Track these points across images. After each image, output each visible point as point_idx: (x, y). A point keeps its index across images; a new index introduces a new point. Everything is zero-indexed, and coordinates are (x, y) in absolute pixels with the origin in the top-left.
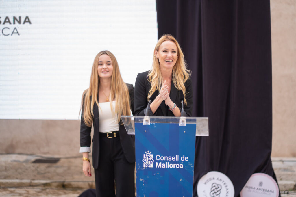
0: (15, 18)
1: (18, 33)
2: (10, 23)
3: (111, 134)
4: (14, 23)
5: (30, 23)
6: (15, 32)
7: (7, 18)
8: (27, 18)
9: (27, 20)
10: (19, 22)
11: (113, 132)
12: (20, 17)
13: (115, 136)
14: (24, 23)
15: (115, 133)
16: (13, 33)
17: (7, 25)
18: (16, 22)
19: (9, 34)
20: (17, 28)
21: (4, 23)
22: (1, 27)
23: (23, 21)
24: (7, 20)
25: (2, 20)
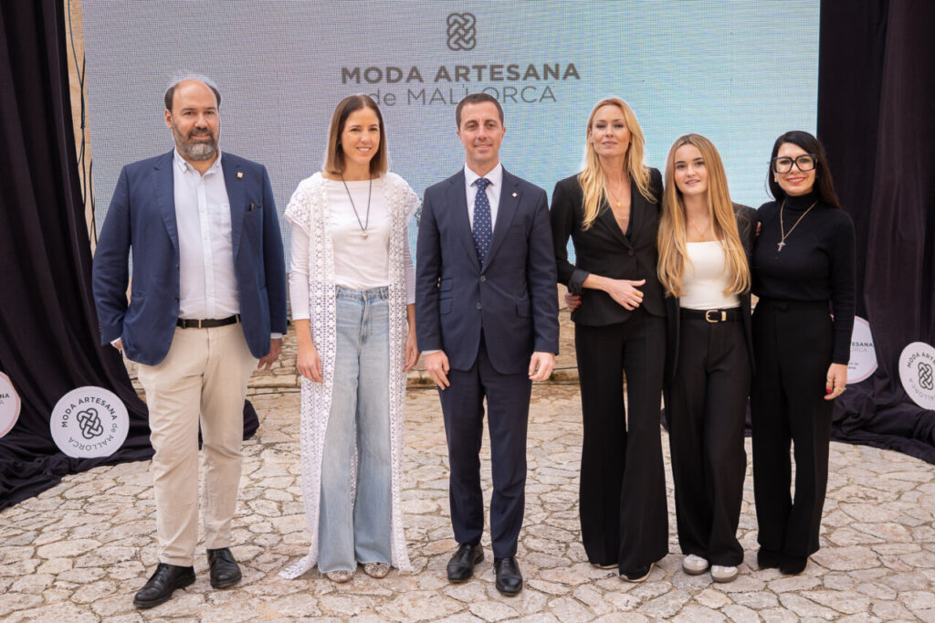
0: (547, 68)
1: (552, 97)
2: (538, 78)
3: (716, 315)
4: (546, 78)
5: (578, 77)
6: (548, 95)
7: (531, 67)
8: (571, 66)
9: (572, 71)
10: (556, 76)
11: (720, 310)
12: (557, 66)
13: (724, 318)
14: (565, 78)
15: (724, 314)
16: (543, 97)
17: (532, 81)
18: (550, 75)
19: (535, 100)
20: (551, 86)
21: (525, 79)
22: (519, 85)
23: (562, 73)
24: (531, 71)
25: (522, 71)
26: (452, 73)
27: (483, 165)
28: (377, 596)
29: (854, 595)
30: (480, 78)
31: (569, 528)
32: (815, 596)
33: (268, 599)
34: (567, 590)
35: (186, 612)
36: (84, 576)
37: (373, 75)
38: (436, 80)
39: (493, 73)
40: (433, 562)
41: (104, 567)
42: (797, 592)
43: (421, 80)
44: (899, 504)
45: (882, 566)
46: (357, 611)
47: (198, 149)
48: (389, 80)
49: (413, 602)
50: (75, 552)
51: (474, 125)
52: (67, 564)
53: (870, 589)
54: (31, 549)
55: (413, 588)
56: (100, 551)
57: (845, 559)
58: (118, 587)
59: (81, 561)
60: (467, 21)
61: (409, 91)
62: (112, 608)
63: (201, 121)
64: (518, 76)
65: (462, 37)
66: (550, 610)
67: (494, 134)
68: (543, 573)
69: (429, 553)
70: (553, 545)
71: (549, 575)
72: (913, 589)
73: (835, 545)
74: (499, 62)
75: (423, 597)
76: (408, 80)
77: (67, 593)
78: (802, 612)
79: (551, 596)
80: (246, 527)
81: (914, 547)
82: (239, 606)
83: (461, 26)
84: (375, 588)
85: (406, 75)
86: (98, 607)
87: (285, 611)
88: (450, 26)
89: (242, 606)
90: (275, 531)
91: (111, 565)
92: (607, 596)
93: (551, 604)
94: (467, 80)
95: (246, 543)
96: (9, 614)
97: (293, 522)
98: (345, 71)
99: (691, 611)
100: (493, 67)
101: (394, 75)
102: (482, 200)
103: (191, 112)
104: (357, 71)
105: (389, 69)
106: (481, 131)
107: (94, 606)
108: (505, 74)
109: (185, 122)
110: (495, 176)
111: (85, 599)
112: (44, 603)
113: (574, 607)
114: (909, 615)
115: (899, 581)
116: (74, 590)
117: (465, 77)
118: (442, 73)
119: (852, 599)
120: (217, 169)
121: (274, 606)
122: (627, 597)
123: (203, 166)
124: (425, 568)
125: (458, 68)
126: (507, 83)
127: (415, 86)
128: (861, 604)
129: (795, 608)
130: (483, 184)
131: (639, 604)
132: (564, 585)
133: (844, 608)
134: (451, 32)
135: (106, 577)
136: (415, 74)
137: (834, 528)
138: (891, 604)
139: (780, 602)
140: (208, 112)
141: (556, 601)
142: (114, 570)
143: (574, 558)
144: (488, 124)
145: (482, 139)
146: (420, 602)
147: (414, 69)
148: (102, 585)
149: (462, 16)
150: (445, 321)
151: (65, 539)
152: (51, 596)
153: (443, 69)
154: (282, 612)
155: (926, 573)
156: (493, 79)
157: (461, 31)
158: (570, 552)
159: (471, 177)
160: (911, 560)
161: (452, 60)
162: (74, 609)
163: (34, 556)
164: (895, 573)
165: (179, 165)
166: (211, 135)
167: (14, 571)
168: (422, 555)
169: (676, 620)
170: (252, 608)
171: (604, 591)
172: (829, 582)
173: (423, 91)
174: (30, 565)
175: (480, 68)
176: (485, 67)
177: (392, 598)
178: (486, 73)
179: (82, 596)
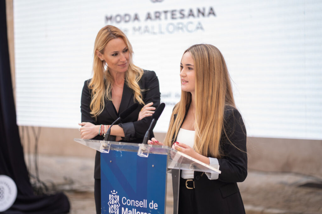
0: (199, 11)
2: (194, 17)
4: (198, 16)
5: (215, 15)
6: (199, 27)
7: (191, 11)
8: (211, 9)
9: (212, 12)
10: (203, 14)
12: (204, 9)
14: (208, 16)
16: (197, 28)
17: (191, 19)
18: (200, 15)
19: (193, 30)
21: (188, 17)
22: (185, 21)
23: (207, 13)
24: (191, 13)
25: (186, 13)
26: (153, 16)
30: (166, 18)
37: (118, 19)
38: (146, 21)
39: (173, 15)
43: (139, 21)
48: (125, 21)
64: (184, 16)
74: (175, 8)
76: (133, 21)
85: (132, 18)
98: (106, 17)
100: (172, 11)
101: (127, 18)
104: (111, 16)
105: (125, 15)
108: (179, 15)
118: (149, 16)
125: (156, 13)
126: (179, 21)
127: (136, 24)
147: (136, 15)
153: (149, 13)
156: (173, 18)
175: (166, 12)
176: (168, 11)
178: (169, 15)
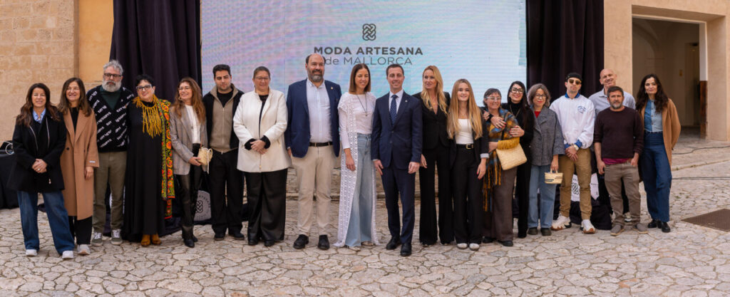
0: (408, 49)
2: (404, 54)
4: (407, 54)
5: (422, 54)
6: (409, 61)
7: (401, 49)
8: (419, 49)
9: (419, 51)
10: (412, 53)
12: (412, 49)
14: (416, 54)
15: (473, 146)
16: (406, 62)
17: (401, 55)
18: (409, 53)
20: (410, 58)
21: (398, 54)
22: (395, 56)
23: (415, 52)
24: (401, 51)
25: (397, 50)
26: (364, 51)
27: (396, 90)
28: (328, 288)
29: (546, 278)
30: (377, 53)
31: (419, 260)
32: (529, 281)
33: (279, 286)
34: (418, 286)
35: (241, 289)
36: (194, 269)
37: (329, 51)
38: (357, 53)
39: (383, 51)
40: (354, 274)
41: (203, 267)
42: (522, 280)
43: (350, 53)
44: (565, 241)
45: (558, 266)
46: (319, 294)
47: (316, 77)
48: (336, 53)
49: (346, 291)
50: (190, 259)
51: (393, 75)
52: (187, 263)
53: (553, 276)
54: (170, 255)
55: (346, 285)
56: (201, 259)
57: (542, 265)
58: (210, 275)
59: (192, 263)
60: (372, 28)
61: (345, 59)
62: (208, 284)
63: (318, 67)
64: (395, 53)
65: (369, 35)
66: (410, 294)
67: (400, 79)
68: (407, 279)
69: (352, 271)
70: (412, 267)
71: (410, 279)
72: (571, 274)
73: (538, 260)
74: (386, 46)
75: (350, 289)
76: (344, 53)
77: (187, 276)
78: (524, 287)
79: (411, 289)
80: (266, 256)
81: (571, 257)
82: (265, 288)
83: (369, 30)
84: (327, 285)
85: (343, 51)
86: (201, 282)
87: (288, 292)
88: (364, 30)
89: (267, 289)
90: (280, 258)
91: (206, 266)
92: (437, 288)
93: (411, 292)
94: (371, 54)
95: (267, 262)
96: (163, 280)
97: (288, 255)
98: (316, 49)
99: (475, 291)
100: (383, 48)
101: (338, 51)
102: (394, 103)
103: (315, 64)
104: (321, 49)
105: (336, 48)
106: (396, 78)
107: (200, 282)
108: (389, 52)
109: (312, 67)
110: (400, 94)
111: (195, 278)
112: (178, 277)
113: (421, 293)
114: (569, 284)
115: (565, 271)
116: (191, 274)
117: (370, 52)
118: (360, 51)
119: (546, 280)
120: (323, 86)
121: (282, 290)
122: (446, 287)
123: (318, 84)
124: (350, 277)
125: (367, 48)
127: (348, 56)
128: (549, 282)
129: (521, 286)
130: (395, 97)
131: (452, 290)
132: (417, 284)
133: (542, 284)
134: (365, 32)
135: (205, 270)
136: (348, 51)
137: (538, 253)
138: (561, 281)
139: (515, 285)
140: (321, 64)
141: (413, 290)
142: (208, 268)
143: (421, 273)
144: (398, 75)
145: (396, 81)
146: (349, 291)
147: (347, 48)
148: (203, 273)
149: (370, 25)
150: (381, 148)
151: (185, 253)
152: (181, 275)
153: (360, 48)
154: (286, 292)
155: (576, 267)
156: (383, 53)
157: (369, 32)
158: (419, 270)
159: (391, 94)
160: (570, 263)
161: (365, 44)
162: (191, 282)
163: (172, 258)
164: (563, 268)
165: (309, 84)
166: (321, 72)
167: (164, 263)
168: (349, 271)
169: (469, 296)
170: (272, 290)
171: (436, 286)
172: (536, 274)
173: (351, 58)
174: (171, 262)
175: (377, 49)
176: (379, 48)
177: (336, 289)
178: (380, 51)
179: (194, 277)
